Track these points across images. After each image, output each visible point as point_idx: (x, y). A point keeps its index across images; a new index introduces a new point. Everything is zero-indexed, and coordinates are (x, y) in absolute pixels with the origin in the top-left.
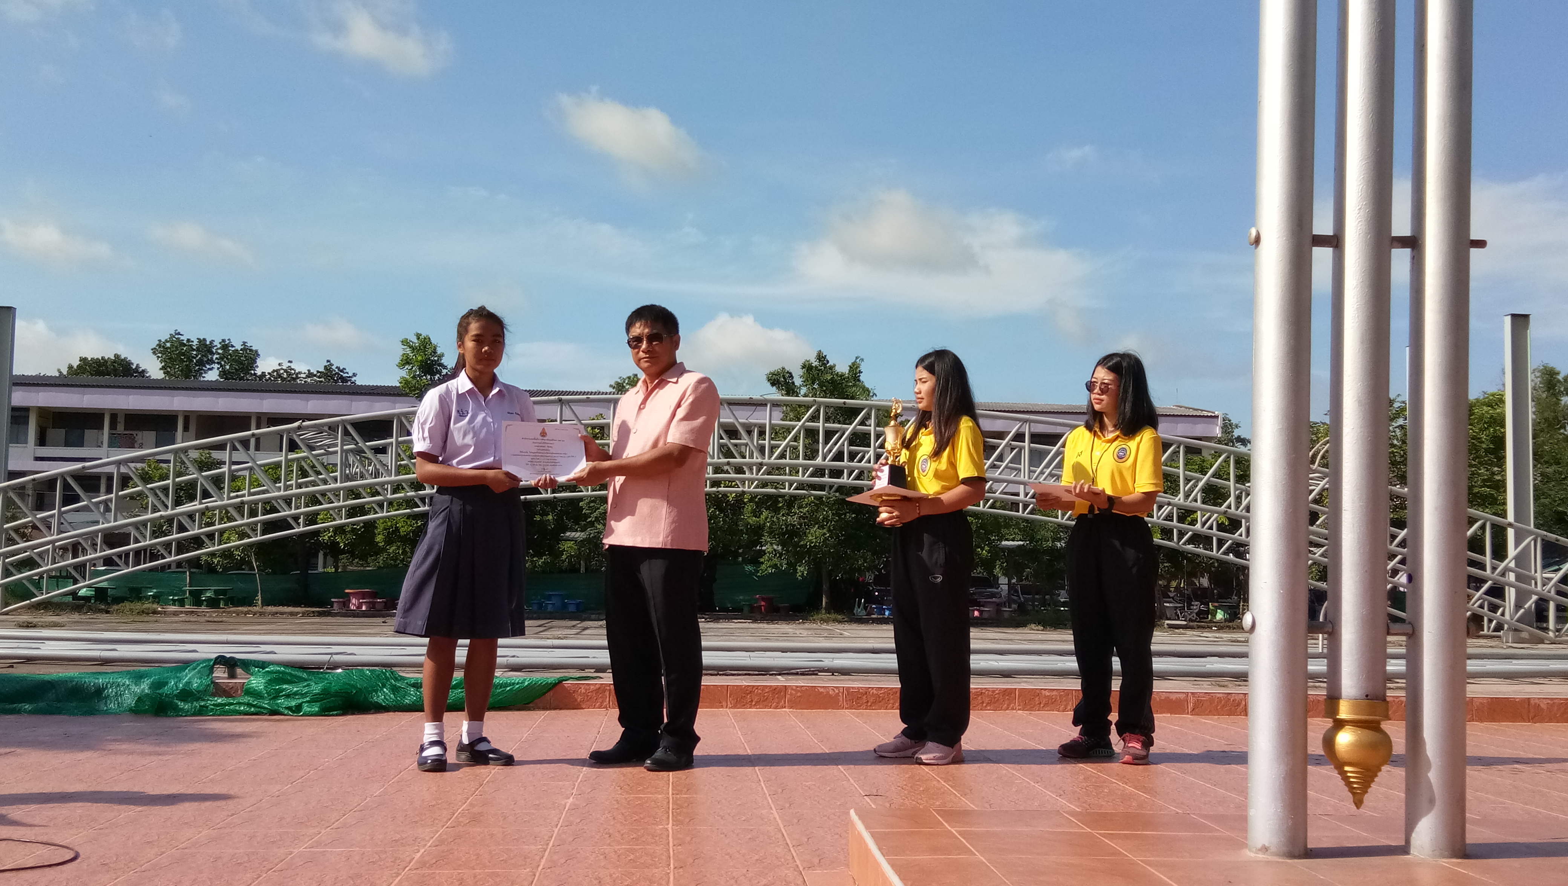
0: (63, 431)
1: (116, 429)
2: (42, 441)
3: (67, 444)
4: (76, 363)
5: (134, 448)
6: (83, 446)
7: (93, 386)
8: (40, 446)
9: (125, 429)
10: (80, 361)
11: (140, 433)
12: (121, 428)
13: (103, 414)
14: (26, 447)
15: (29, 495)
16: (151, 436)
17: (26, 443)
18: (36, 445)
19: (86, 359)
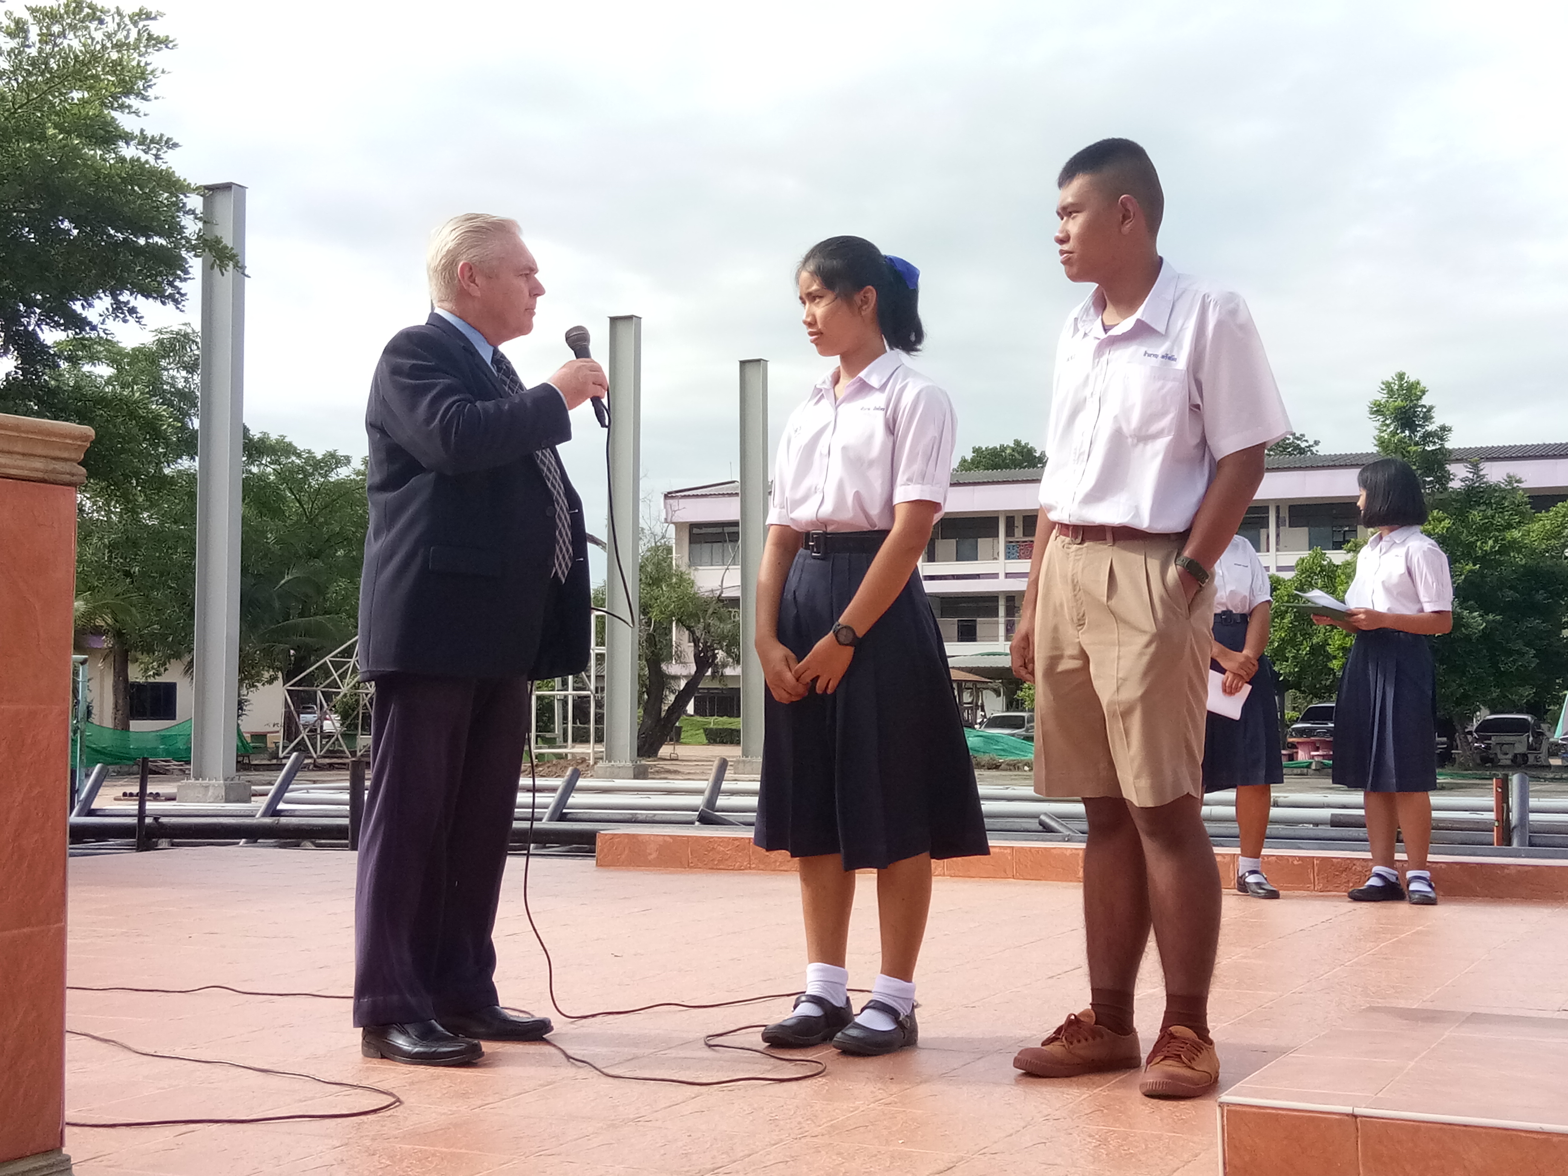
6: (977, 560)
13: (997, 518)
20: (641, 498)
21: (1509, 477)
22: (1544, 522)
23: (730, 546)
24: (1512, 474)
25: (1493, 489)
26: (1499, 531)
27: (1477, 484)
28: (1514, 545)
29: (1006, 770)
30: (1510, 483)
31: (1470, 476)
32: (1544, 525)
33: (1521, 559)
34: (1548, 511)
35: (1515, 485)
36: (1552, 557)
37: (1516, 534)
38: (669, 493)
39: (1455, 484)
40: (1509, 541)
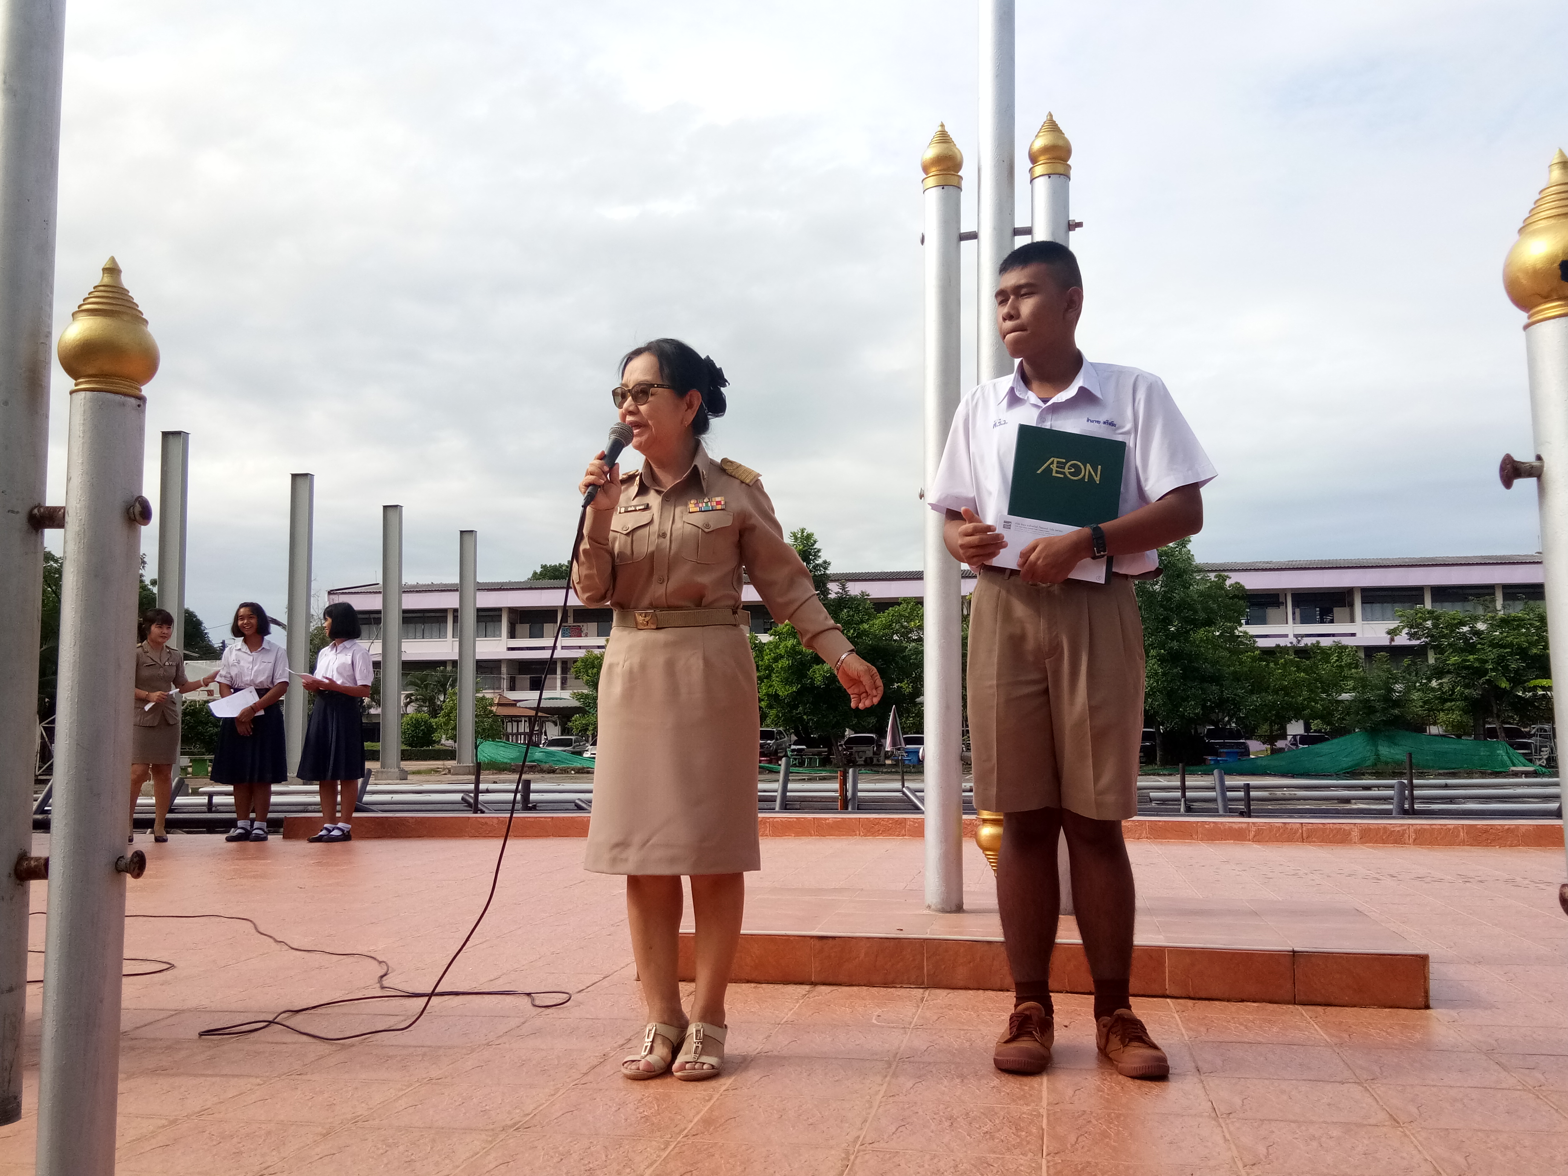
0: (528, 625)
1: (567, 622)
2: (512, 635)
3: (532, 636)
4: (539, 570)
5: (581, 636)
6: (543, 637)
7: (548, 588)
8: (511, 638)
9: (574, 622)
10: (542, 568)
11: (585, 624)
12: (570, 620)
13: (557, 611)
14: (501, 640)
15: (504, 679)
16: (593, 627)
17: (501, 637)
18: (508, 638)
19: (546, 565)
20: (312, 594)
21: (862, 592)
22: (882, 619)
23: (374, 628)
24: (864, 591)
25: (853, 599)
26: (856, 624)
27: (844, 596)
28: (865, 633)
29: (560, 773)
30: (863, 596)
31: (841, 591)
32: (882, 621)
33: (869, 641)
34: (884, 612)
35: (866, 597)
36: (886, 640)
37: (866, 626)
38: (332, 591)
39: (832, 596)
40: (862, 631)
